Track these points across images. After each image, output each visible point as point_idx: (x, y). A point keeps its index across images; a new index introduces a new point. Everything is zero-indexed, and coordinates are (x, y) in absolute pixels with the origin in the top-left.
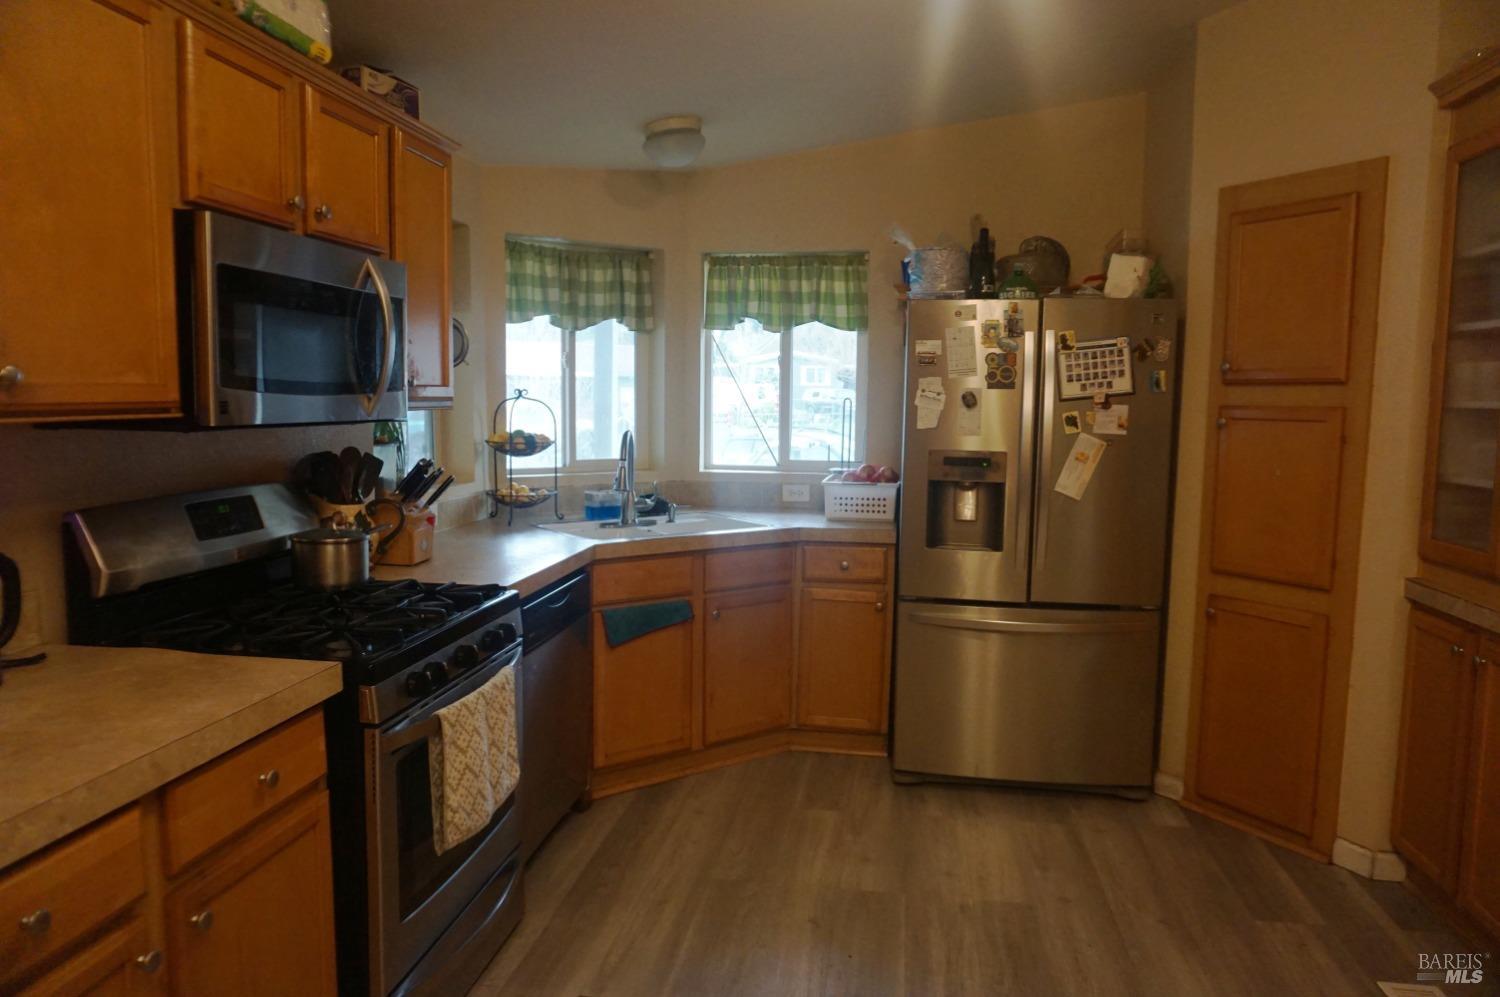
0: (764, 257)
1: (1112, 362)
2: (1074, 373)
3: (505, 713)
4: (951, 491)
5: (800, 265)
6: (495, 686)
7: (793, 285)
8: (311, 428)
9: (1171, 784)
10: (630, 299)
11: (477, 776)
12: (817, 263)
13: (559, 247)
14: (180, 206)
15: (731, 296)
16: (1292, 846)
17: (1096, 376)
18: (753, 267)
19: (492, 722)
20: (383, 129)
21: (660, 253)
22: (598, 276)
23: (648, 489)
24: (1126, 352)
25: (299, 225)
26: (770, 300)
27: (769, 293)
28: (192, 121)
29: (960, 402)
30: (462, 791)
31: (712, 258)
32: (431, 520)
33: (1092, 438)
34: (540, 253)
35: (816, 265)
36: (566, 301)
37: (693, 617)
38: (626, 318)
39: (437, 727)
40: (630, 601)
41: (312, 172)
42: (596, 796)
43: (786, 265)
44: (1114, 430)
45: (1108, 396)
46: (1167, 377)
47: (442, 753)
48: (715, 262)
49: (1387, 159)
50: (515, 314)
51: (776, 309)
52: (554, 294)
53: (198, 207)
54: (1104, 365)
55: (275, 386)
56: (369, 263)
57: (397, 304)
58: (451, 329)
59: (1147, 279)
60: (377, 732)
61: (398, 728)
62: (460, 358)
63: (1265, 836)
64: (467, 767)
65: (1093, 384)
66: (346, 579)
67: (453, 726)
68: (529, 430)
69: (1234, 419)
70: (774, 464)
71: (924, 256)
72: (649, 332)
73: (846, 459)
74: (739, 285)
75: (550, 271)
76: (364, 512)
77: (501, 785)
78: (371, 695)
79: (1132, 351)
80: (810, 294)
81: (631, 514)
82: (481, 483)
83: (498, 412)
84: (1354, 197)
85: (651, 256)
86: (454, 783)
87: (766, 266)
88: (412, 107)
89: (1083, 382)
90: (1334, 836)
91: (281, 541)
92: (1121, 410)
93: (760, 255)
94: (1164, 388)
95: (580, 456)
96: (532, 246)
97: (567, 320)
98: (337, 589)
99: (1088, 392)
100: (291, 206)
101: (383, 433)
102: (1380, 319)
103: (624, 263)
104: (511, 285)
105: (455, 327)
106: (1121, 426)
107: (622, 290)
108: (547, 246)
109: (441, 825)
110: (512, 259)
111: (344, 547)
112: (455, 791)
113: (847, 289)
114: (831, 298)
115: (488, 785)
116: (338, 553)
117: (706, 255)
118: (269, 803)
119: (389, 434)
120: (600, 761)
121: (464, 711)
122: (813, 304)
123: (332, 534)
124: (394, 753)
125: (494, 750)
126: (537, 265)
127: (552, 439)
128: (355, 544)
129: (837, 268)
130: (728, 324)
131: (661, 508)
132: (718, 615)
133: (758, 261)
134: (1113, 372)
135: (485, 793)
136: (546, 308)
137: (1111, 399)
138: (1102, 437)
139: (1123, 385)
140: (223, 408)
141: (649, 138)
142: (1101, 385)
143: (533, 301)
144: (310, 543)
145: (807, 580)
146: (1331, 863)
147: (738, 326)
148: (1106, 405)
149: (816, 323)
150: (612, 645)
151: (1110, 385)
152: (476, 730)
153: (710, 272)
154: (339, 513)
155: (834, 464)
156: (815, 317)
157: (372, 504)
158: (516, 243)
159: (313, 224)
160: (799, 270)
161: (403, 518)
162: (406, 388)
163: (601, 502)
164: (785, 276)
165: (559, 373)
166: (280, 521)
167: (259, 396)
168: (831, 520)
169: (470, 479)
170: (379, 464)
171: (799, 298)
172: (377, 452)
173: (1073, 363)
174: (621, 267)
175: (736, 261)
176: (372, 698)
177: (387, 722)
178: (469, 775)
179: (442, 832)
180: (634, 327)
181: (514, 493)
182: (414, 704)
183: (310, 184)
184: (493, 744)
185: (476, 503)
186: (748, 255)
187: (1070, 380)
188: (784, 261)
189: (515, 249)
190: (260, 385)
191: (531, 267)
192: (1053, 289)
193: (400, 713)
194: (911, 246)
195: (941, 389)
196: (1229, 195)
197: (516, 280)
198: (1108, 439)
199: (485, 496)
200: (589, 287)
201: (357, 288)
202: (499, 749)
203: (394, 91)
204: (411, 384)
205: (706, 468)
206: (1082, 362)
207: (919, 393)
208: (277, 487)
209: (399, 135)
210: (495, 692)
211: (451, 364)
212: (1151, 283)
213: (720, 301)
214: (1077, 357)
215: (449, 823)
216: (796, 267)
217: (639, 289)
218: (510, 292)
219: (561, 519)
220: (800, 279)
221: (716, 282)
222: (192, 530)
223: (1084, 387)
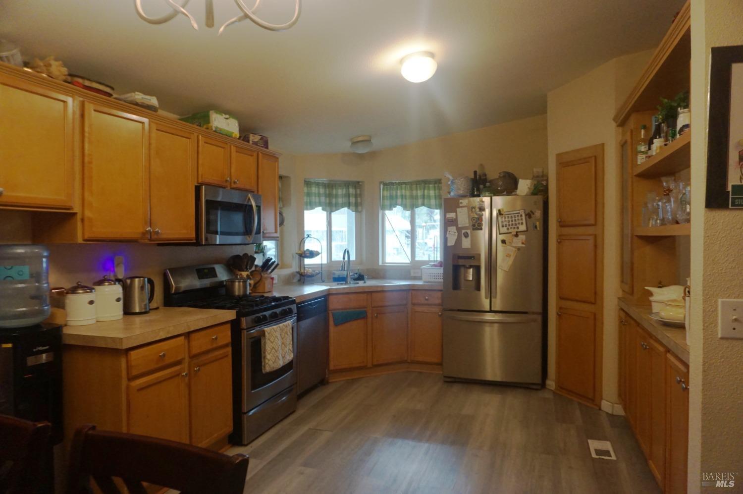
0: (403, 182)
1: (518, 219)
2: (504, 224)
3: (288, 335)
4: (462, 270)
5: (417, 185)
6: (284, 325)
7: (414, 193)
8: (234, 246)
9: (551, 383)
10: (352, 200)
11: (276, 351)
12: (424, 183)
13: (325, 182)
14: (196, 185)
15: (391, 197)
16: (588, 404)
17: (512, 225)
18: (399, 187)
19: (283, 336)
20: (255, 154)
21: (363, 182)
22: (340, 192)
23: (357, 271)
24: (523, 215)
25: (229, 186)
26: (406, 199)
27: (406, 196)
28: (200, 162)
29: (463, 236)
30: (271, 354)
31: (384, 183)
32: (272, 279)
33: (512, 248)
34: (318, 184)
35: (423, 185)
36: (328, 201)
37: (367, 316)
38: (351, 207)
39: (263, 333)
40: (342, 309)
41: (233, 170)
42: (330, 381)
43: (412, 185)
44: (520, 245)
45: (517, 232)
46: (539, 224)
47: (265, 342)
48: (385, 184)
49: (603, 144)
50: (309, 207)
51: (408, 202)
52: (323, 199)
53: (202, 184)
54: (515, 220)
55: (223, 233)
56: (250, 196)
57: (259, 207)
58: (278, 214)
59: (533, 188)
60: (245, 331)
61: (252, 332)
62: (282, 224)
63: (580, 401)
64: (273, 347)
65: (511, 228)
66: (241, 293)
67: (269, 334)
68: (311, 249)
69: (563, 240)
70: (409, 262)
71: (454, 181)
72: (360, 212)
73: (435, 259)
74: (394, 193)
75: (322, 191)
76: (249, 274)
77: (286, 358)
78: (243, 319)
79: (526, 215)
80: (421, 196)
81: (349, 280)
82: (294, 268)
83: (302, 242)
84: (593, 158)
85: (360, 184)
86: (269, 352)
87: (404, 186)
88: (266, 145)
89: (508, 227)
90: (601, 399)
91: (222, 282)
92: (522, 237)
93: (402, 181)
94: (538, 229)
95: (333, 260)
96: (315, 182)
97: (328, 208)
98: (239, 296)
99: (510, 231)
100: (227, 181)
101: (259, 250)
102: (605, 202)
103: (350, 187)
104: (307, 196)
105: (280, 213)
106: (523, 243)
107: (349, 197)
108: (321, 182)
109: (265, 364)
110: (307, 187)
111: (241, 283)
112: (269, 354)
113: (435, 193)
114: (429, 197)
115: (280, 355)
116: (239, 285)
117: (381, 183)
118: (215, 346)
119: (261, 250)
120: (332, 367)
121: (272, 330)
122: (422, 200)
123: (238, 279)
124: (250, 339)
125: (283, 346)
126: (317, 189)
127: (320, 252)
128: (245, 282)
129: (431, 186)
130: (390, 209)
131: (360, 278)
132: (377, 316)
133: (400, 184)
134: (519, 223)
135: (280, 358)
136: (320, 204)
137: (518, 233)
138: (515, 247)
139: (523, 228)
140: (206, 239)
141: (352, 143)
142: (514, 228)
143: (315, 202)
144: (232, 282)
145: (414, 304)
146: (600, 409)
147: (394, 209)
148: (517, 235)
149: (423, 207)
150: (336, 325)
151: (518, 228)
152: (276, 337)
153: (383, 189)
154: (241, 274)
155: (432, 261)
156: (423, 205)
157: (253, 271)
158: (309, 181)
159: (233, 186)
160: (417, 187)
161: (261, 276)
162: (262, 234)
163: (339, 276)
164: (411, 189)
165: (326, 229)
166: (222, 275)
167: (218, 236)
168: (425, 282)
169: (290, 267)
170: (255, 259)
171: (417, 198)
172: (255, 256)
173: (504, 220)
174: (348, 188)
175: (393, 184)
176: (244, 322)
177: (248, 329)
178: (274, 350)
179: (265, 367)
180: (354, 210)
181: (305, 272)
182: (257, 326)
183: (232, 174)
184: (283, 343)
185: (293, 275)
186: (397, 182)
187: (503, 226)
188: (411, 183)
189: (308, 183)
190: (219, 233)
191: (314, 190)
192: (503, 192)
193: (253, 327)
194: (451, 178)
195: (456, 231)
196: (559, 156)
197: (309, 194)
198: (519, 249)
199: (296, 274)
200: (336, 196)
201: (246, 203)
202: (285, 345)
203: (260, 139)
204: (263, 232)
205: (383, 263)
206: (507, 219)
207: (448, 232)
208: (222, 265)
209: (260, 154)
210: (284, 327)
211: (278, 226)
212: (535, 189)
213: (387, 199)
214: (505, 218)
215: (267, 364)
216: (415, 186)
217: (356, 196)
218: (306, 199)
219: (323, 281)
220: (417, 190)
221: (385, 192)
222: (196, 276)
223: (508, 229)
